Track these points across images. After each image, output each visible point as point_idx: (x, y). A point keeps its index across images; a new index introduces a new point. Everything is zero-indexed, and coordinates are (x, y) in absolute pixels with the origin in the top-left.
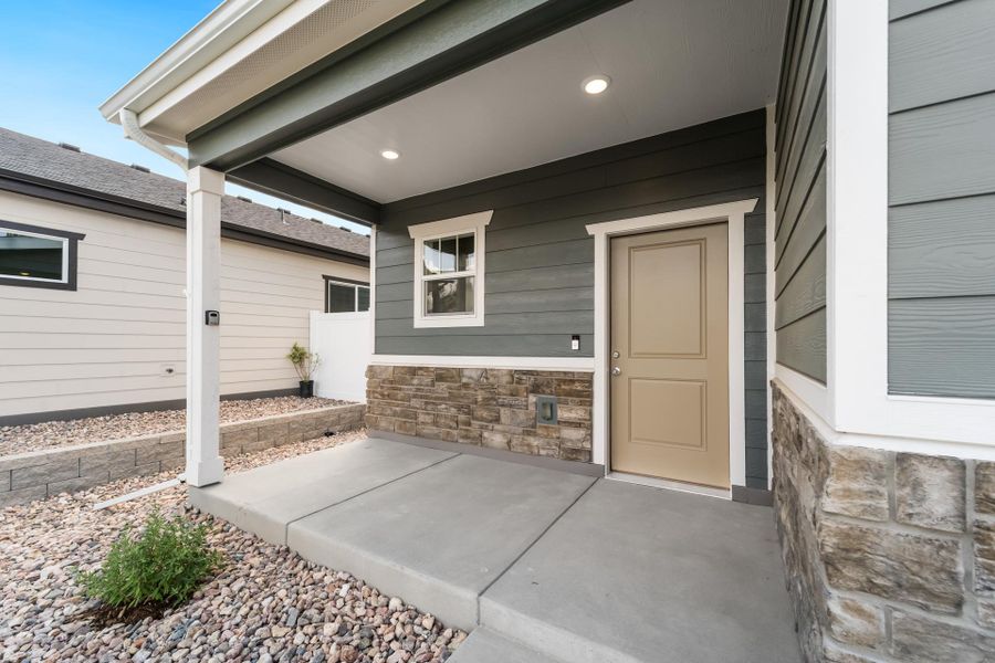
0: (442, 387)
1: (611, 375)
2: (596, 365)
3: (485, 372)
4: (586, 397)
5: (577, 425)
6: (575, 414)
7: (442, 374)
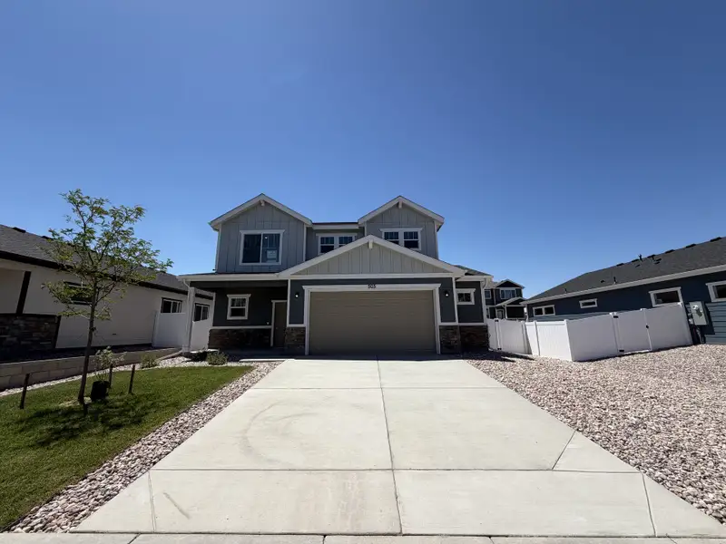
0: (235, 334)
1: (274, 329)
2: (272, 327)
3: (247, 330)
4: (271, 334)
5: (267, 339)
6: (267, 337)
7: (235, 330)
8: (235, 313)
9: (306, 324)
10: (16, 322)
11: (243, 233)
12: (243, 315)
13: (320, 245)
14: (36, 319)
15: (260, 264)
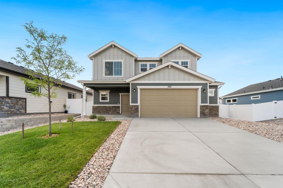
0: (104, 108)
1: (121, 106)
2: (120, 105)
3: (109, 106)
4: (119, 108)
5: (118, 110)
6: (118, 109)
7: (104, 107)
8: (103, 99)
9: (139, 104)
10: (7, 100)
11: (104, 61)
12: (107, 100)
13: (140, 68)
14: (15, 99)
15: (114, 76)
